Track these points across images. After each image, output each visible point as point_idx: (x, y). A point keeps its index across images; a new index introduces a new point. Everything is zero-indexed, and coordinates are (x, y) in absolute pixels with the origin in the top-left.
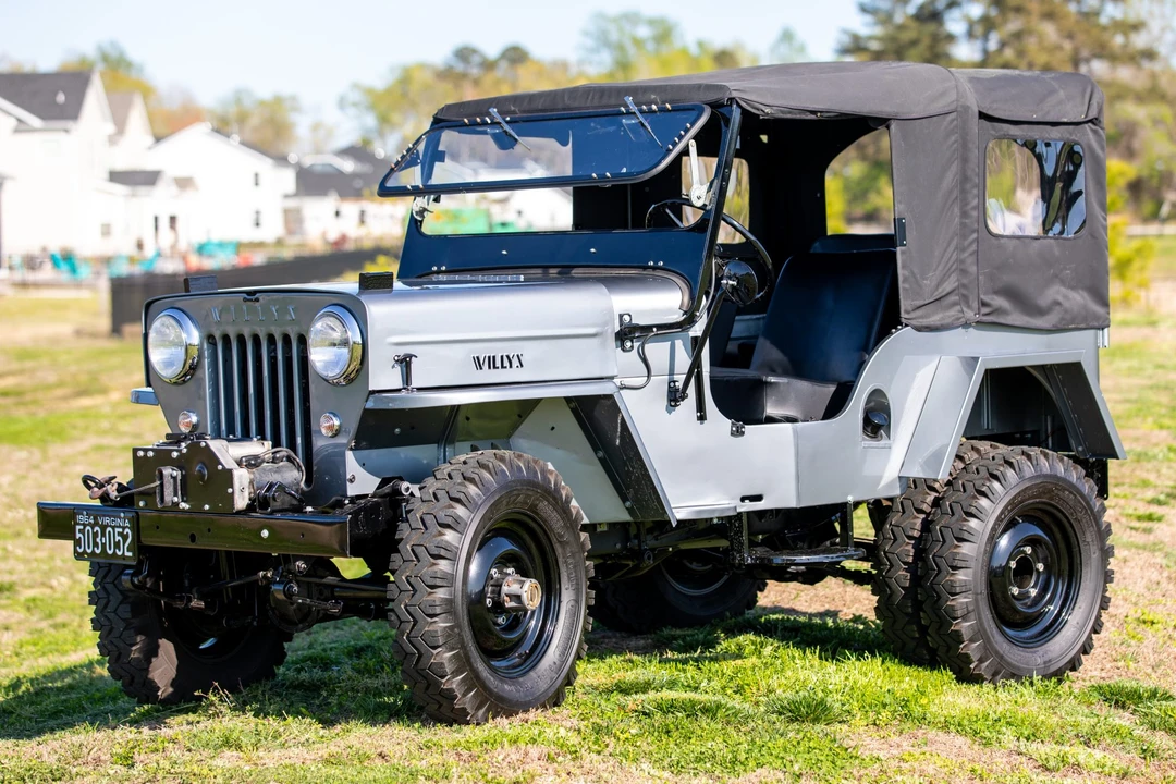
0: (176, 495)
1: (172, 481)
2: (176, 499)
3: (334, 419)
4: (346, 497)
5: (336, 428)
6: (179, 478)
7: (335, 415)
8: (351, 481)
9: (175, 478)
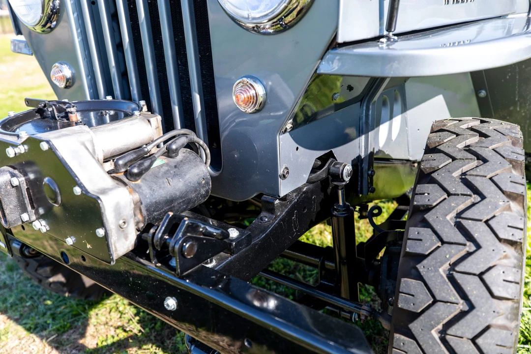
0: (24, 210)
1: (13, 191)
2: (25, 217)
3: (256, 85)
4: (276, 196)
5: (261, 99)
6: (24, 187)
7: (255, 79)
8: (284, 177)
9: (18, 188)
